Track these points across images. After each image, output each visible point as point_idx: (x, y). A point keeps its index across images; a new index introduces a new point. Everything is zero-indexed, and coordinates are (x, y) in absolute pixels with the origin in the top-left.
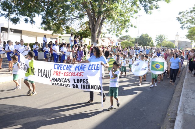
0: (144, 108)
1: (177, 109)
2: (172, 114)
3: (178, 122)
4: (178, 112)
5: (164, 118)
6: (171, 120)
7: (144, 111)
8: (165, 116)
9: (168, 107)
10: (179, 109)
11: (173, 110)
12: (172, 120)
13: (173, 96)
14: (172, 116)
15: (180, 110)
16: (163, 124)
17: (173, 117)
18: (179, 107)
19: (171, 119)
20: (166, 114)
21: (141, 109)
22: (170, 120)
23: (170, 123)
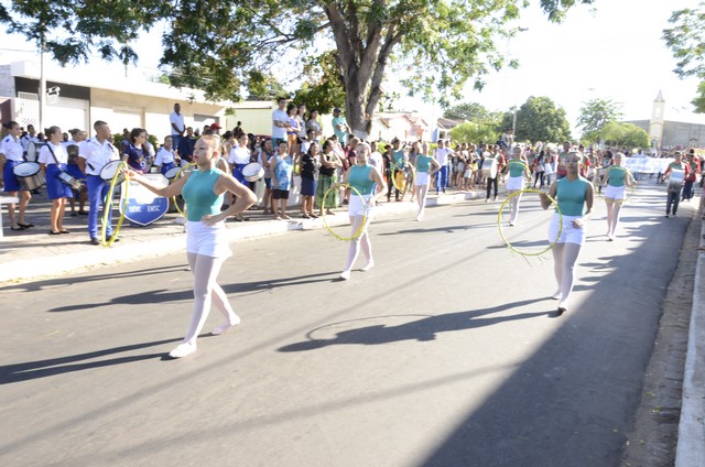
0: (556, 368)
1: (682, 372)
2: (664, 391)
3: (690, 422)
4: (688, 384)
5: (634, 407)
6: (661, 413)
7: (558, 379)
8: (636, 399)
9: (645, 366)
10: (689, 372)
11: (667, 375)
12: (665, 416)
13: (659, 324)
14: (662, 397)
15: (695, 378)
16: (633, 430)
17: (666, 403)
18: (687, 366)
19: (661, 409)
20: (639, 393)
21: (546, 375)
22: (658, 415)
23: (660, 423)
